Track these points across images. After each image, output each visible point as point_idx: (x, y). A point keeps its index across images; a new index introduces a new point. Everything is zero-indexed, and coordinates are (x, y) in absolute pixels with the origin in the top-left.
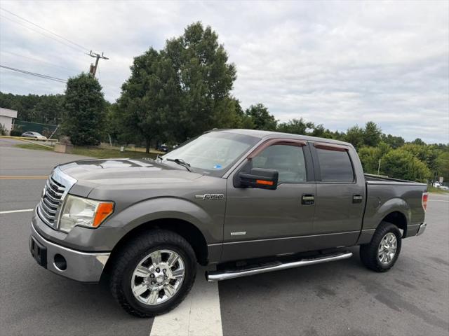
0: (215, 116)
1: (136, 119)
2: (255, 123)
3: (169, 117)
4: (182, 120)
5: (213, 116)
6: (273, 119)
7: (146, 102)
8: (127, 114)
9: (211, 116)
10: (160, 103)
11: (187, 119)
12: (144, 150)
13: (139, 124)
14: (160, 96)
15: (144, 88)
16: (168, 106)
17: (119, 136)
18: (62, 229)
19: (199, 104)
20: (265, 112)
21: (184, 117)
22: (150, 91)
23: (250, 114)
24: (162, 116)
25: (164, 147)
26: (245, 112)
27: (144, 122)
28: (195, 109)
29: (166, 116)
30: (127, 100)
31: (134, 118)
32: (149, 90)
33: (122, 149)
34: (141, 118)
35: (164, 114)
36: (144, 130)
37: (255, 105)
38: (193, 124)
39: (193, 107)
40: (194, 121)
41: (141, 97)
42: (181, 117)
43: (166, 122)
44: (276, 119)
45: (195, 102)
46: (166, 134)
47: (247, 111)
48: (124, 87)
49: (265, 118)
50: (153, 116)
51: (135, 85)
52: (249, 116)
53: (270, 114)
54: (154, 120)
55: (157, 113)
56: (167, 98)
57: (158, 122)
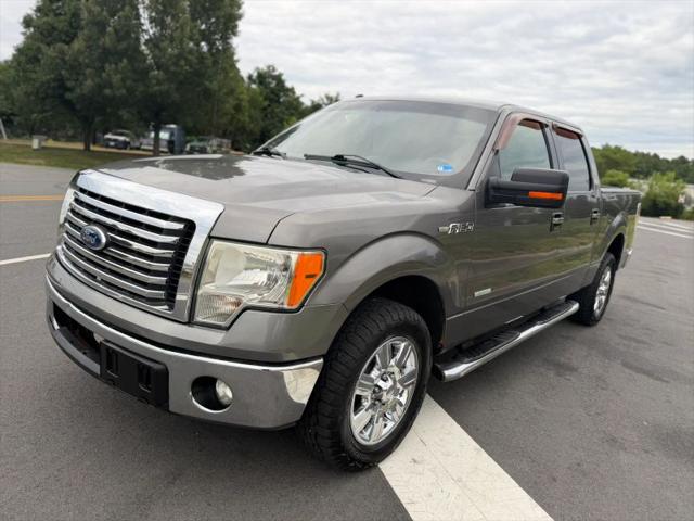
0: (215, 83)
1: (61, 85)
2: (265, 99)
3: (129, 83)
4: (156, 88)
5: (211, 82)
6: (294, 93)
7: (80, 52)
8: (42, 76)
9: (207, 83)
10: (107, 55)
11: (165, 87)
12: (80, 146)
13: (68, 95)
14: (107, 41)
15: (70, 23)
16: (125, 60)
17: (16, 120)
18: (199, 319)
19: (186, 59)
20: (279, 79)
21: (159, 83)
22: (86, 32)
23: (254, 82)
24: (116, 79)
25: (109, 140)
26: (246, 80)
27: (78, 91)
28: (179, 70)
29: (123, 80)
30: (39, 48)
31: (56, 84)
32: (83, 29)
33: (35, 143)
34: (70, 84)
35: (119, 76)
36: (78, 107)
37: (263, 67)
38: (176, 96)
39: (176, 64)
40: (177, 89)
41: (68, 43)
42: (154, 82)
43: (124, 91)
44: (298, 93)
45: (180, 56)
46: (125, 114)
47: (250, 77)
48: (27, 22)
49: (279, 91)
50: (97, 80)
51: (50, 19)
52: (254, 86)
53: (288, 84)
54: (100, 87)
55: (104, 75)
56: (123, 45)
57: (107, 91)
